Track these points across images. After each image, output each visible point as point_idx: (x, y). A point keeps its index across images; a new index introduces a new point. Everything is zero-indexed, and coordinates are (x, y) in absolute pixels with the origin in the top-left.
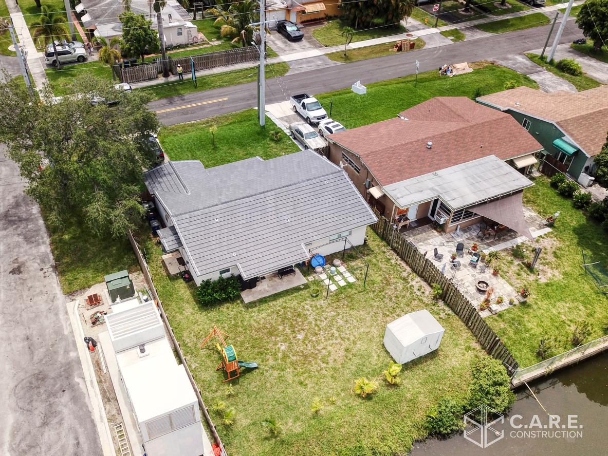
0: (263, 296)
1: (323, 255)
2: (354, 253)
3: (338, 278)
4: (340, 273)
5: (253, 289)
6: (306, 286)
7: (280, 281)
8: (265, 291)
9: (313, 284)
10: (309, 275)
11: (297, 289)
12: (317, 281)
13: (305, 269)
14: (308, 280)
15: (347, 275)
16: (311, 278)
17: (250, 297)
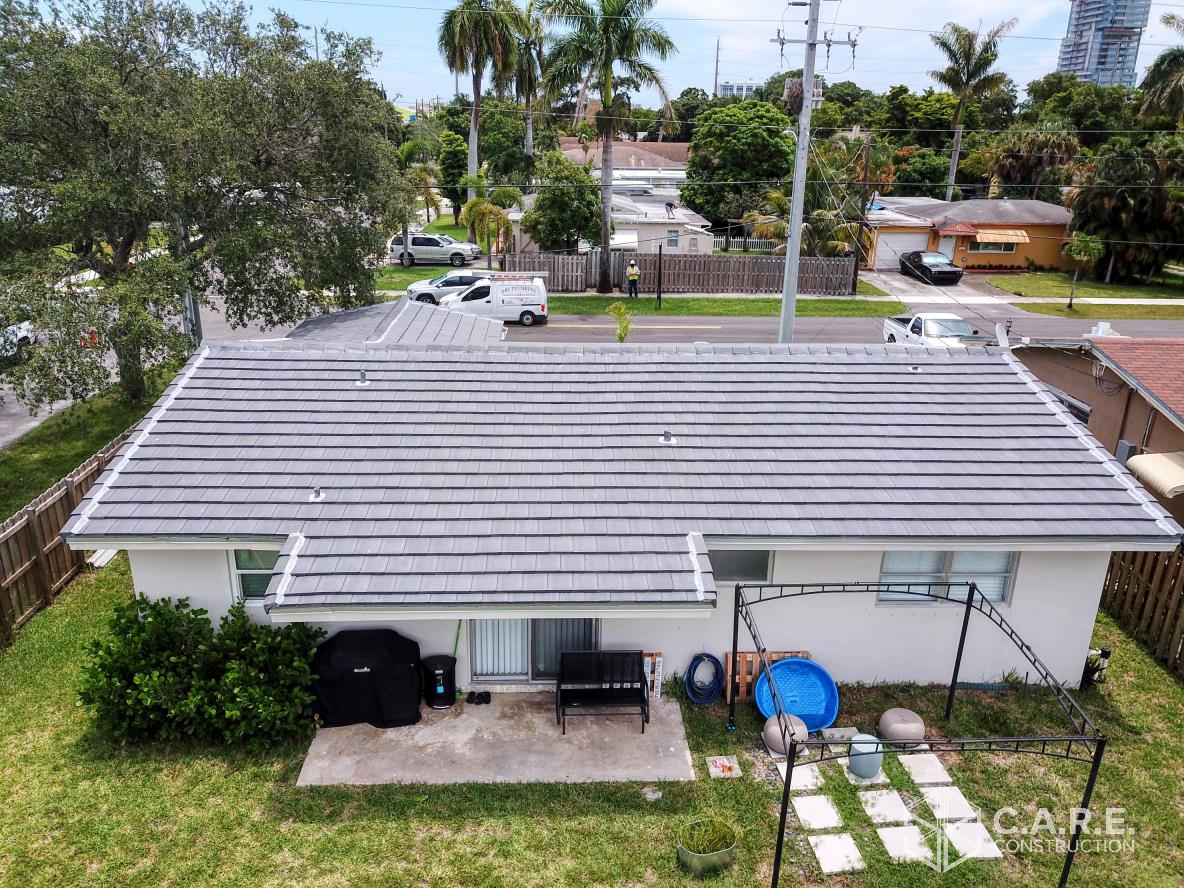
0: (408, 777)
1: (839, 676)
2: (1014, 711)
3: (884, 805)
4: (904, 784)
5: (391, 733)
6: (676, 798)
7: (553, 733)
8: (448, 758)
9: (722, 798)
10: (722, 748)
11: (619, 798)
12: (752, 787)
13: (716, 713)
14: (702, 767)
15: (949, 801)
16: (722, 766)
17: (347, 761)
